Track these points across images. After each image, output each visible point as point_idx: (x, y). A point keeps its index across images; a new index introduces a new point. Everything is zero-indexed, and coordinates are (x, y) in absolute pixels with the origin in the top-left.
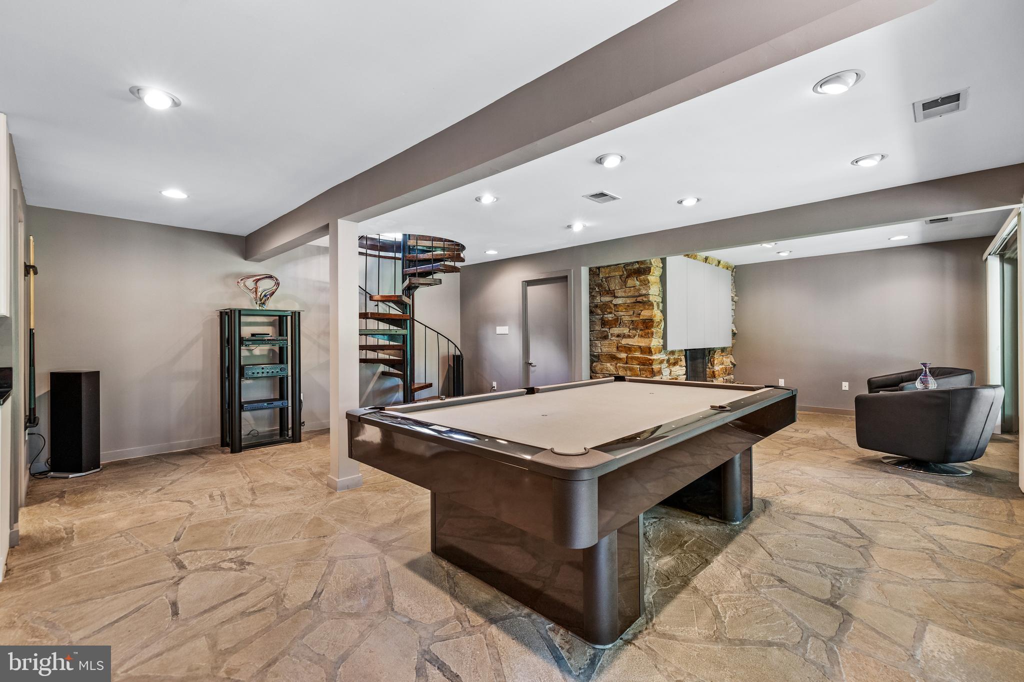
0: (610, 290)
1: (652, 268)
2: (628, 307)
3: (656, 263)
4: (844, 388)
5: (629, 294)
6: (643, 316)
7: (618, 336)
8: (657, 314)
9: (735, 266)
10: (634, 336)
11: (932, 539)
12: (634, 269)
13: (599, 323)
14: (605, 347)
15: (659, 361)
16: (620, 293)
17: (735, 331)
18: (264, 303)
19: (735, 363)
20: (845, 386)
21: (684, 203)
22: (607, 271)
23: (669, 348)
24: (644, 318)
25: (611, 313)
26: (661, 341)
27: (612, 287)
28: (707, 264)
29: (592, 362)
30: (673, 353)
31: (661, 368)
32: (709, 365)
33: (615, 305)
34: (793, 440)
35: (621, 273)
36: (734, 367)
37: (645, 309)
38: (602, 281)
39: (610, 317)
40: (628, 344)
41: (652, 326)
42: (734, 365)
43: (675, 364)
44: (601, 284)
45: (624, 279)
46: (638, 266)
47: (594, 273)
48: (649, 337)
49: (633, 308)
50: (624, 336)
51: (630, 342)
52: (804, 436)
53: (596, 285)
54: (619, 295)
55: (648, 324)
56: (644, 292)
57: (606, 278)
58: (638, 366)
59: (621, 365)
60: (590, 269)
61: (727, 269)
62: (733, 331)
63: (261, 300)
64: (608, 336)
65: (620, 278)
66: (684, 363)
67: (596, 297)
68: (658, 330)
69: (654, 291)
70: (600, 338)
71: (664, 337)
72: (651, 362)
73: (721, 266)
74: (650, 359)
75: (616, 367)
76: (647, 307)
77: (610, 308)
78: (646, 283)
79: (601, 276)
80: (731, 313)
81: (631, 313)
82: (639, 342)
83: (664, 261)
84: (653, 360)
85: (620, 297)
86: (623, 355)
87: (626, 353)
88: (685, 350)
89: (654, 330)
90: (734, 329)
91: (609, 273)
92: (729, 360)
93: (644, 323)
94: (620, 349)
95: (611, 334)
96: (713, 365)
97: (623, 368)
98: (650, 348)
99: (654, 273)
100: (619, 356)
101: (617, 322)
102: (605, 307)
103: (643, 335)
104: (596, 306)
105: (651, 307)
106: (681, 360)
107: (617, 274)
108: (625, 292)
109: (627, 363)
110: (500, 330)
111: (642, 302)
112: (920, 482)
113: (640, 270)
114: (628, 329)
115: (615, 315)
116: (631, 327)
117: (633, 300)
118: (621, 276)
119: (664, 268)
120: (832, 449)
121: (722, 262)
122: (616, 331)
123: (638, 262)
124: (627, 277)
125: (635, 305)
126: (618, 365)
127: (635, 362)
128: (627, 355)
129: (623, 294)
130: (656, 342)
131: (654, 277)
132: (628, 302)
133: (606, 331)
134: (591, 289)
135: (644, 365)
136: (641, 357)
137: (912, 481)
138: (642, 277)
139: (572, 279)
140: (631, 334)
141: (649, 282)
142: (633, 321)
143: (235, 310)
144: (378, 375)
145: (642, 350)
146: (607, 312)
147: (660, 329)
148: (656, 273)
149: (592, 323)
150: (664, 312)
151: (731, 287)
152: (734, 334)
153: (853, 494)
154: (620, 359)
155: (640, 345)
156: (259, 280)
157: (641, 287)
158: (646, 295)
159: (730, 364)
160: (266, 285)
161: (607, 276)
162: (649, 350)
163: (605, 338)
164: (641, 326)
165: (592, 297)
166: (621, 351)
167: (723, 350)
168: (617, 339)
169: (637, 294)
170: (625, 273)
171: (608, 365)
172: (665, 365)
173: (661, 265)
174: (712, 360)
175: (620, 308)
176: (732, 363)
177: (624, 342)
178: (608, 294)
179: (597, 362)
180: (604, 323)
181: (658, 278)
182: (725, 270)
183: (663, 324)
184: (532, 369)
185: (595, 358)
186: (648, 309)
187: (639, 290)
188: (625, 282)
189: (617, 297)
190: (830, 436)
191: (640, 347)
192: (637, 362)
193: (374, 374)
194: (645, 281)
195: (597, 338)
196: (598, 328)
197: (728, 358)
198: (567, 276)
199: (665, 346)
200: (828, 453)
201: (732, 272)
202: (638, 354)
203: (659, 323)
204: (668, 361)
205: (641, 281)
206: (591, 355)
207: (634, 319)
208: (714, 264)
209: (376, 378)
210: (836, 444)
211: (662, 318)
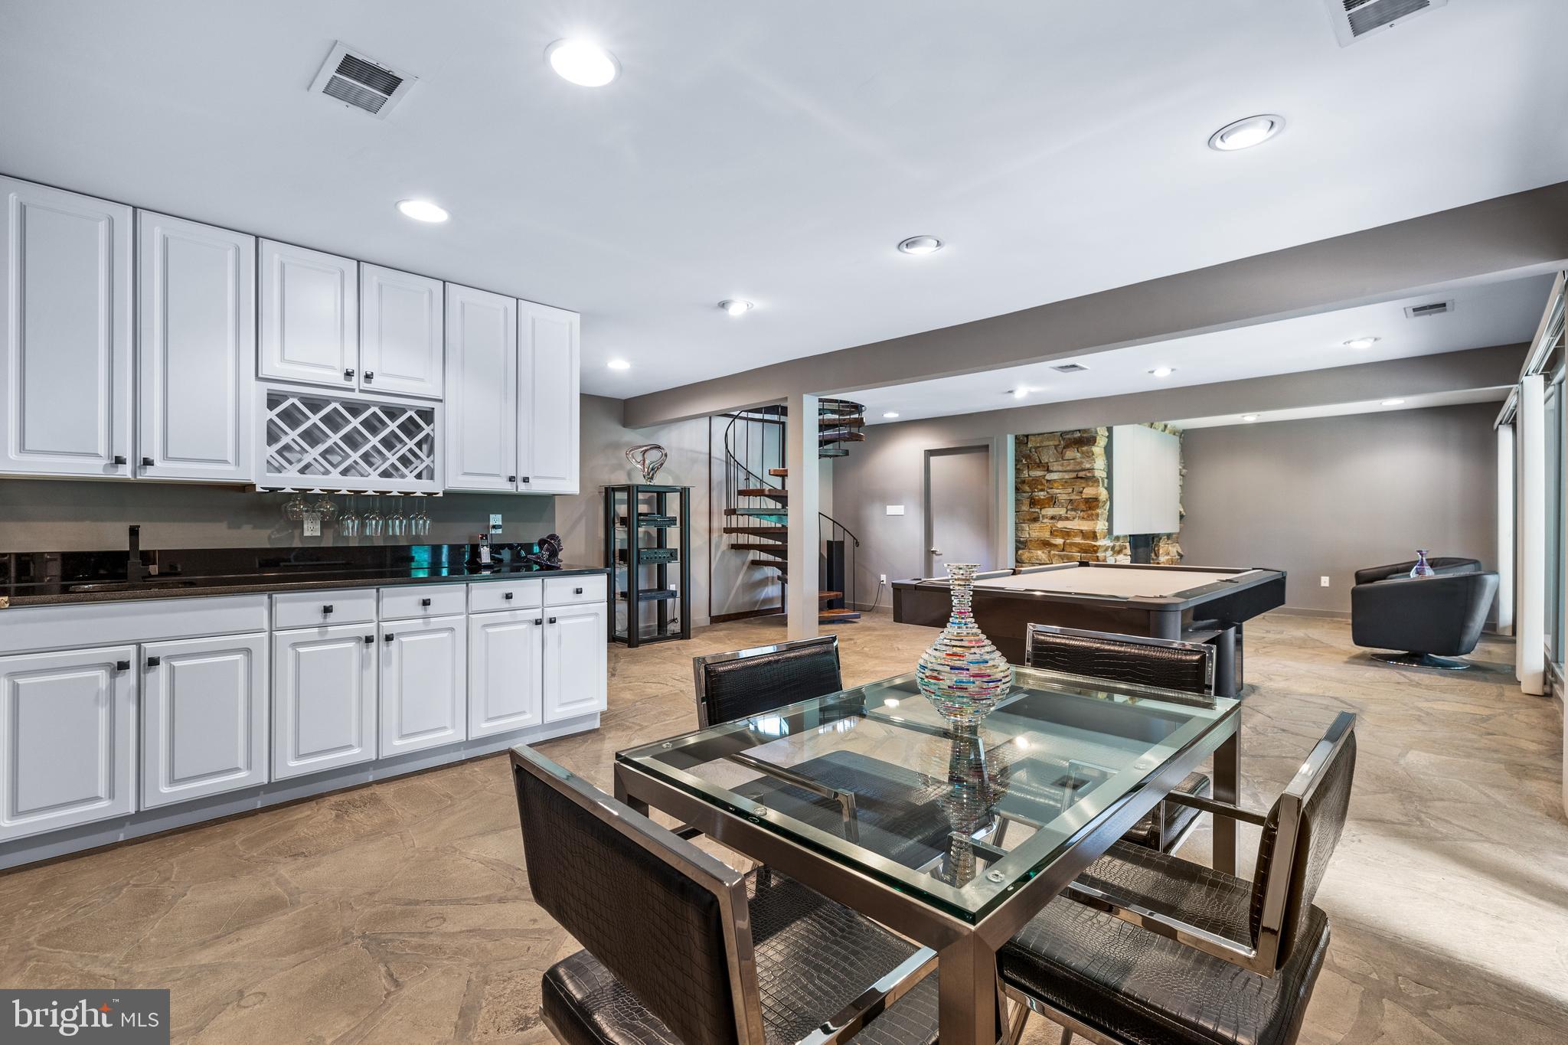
0: (1041, 462)
1: (1098, 438)
2: (1065, 483)
3: (1102, 432)
4: (1323, 584)
5: (1068, 468)
6: (1087, 494)
7: (1052, 518)
8: (1103, 494)
9: (1184, 430)
10: (1074, 518)
11: (1419, 709)
12: (1074, 439)
13: (1027, 502)
14: (1034, 532)
15: (1105, 548)
16: (1055, 467)
17: (1183, 513)
18: (652, 478)
19: (1182, 553)
20: (1325, 581)
21: (1155, 373)
22: (1039, 438)
23: (1116, 533)
24: (1087, 497)
25: (1042, 490)
26: (1107, 524)
27: (1045, 459)
28: (1152, 430)
29: (1017, 549)
30: (1117, 538)
31: (1105, 556)
32: (1153, 555)
33: (1048, 481)
34: (1265, 639)
35: (1057, 443)
36: (1181, 558)
37: (1088, 486)
38: (1030, 452)
39: (1042, 495)
40: (1066, 528)
41: (1097, 507)
42: (1181, 556)
43: (1119, 552)
44: (1029, 455)
45: (1060, 450)
46: (1079, 435)
47: (1021, 441)
48: (1093, 520)
49: (1072, 484)
50: (1061, 518)
51: (1069, 525)
52: (1278, 636)
53: (1022, 457)
54: (1055, 469)
55: (1092, 503)
56: (1088, 466)
57: (1036, 448)
58: (1079, 554)
59: (1057, 553)
60: (1016, 438)
61: (1174, 434)
62: (1180, 512)
63: (649, 474)
64: (1039, 518)
65: (1056, 448)
66: (1128, 551)
67: (1023, 470)
68: (1103, 512)
69: (1100, 464)
70: (1028, 520)
71: (1110, 519)
72: (1095, 548)
73: (1167, 431)
74: (1095, 546)
75: (1049, 556)
76: (1091, 484)
77: (1042, 484)
78: (1090, 455)
79: (1030, 445)
80: (1178, 490)
81: (1070, 490)
82: (1079, 525)
83: (1110, 430)
84: (1098, 547)
85: (1056, 472)
86: (1059, 541)
87: (1063, 538)
88: (1130, 536)
89: (1099, 511)
90: (1182, 510)
91: (1042, 441)
92: (1175, 550)
93: (1086, 502)
94: (1056, 533)
95: (1043, 516)
96: (1157, 555)
97: (1059, 556)
98: (1094, 533)
99: (1099, 443)
100: (1054, 542)
101: (1052, 501)
102: (1035, 483)
103: (1085, 517)
104: (1024, 482)
105: (1096, 484)
106: (1126, 548)
107: (1051, 443)
108: (1062, 465)
109: (1063, 550)
110: (892, 510)
111: (1085, 477)
112: (1413, 674)
113: (1083, 440)
114: (1065, 511)
115: (1047, 492)
116: (1069, 507)
117: (1074, 475)
118: (1056, 447)
119: (1110, 438)
120: (1313, 648)
121: (1169, 426)
122: (1050, 511)
123: (1079, 431)
124: (1064, 448)
125: (1076, 482)
126: (1052, 552)
127: (1075, 549)
128: (1063, 541)
129: (1060, 468)
130: (1101, 526)
131: (1098, 450)
132: (1067, 477)
133: (1037, 512)
134: (1017, 461)
135: (1086, 553)
136: (1082, 543)
137: (1404, 673)
138: (1085, 448)
139: (993, 450)
140: (1069, 516)
141: (1093, 454)
142: (1071, 500)
143: (633, 486)
144: (747, 564)
145: (1084, 534)
146: (1037, 489)
147: (1105, 510)
148: (1102, 442)
149: (1018, 502)
150: (1110, 489)
151: (1178, 457)
152: (1182, 517)
153: (1341, 681)
154: (1055, 545)
155: (1083, 528)
156: (646, 451)
157: (1083, 460)
158: (1091, 470)
159: (1176, 554)
160: (653, 456)
161: (1038, 445)
162: (1094, 536)
163: (1036, 520)
164: (1083, 507)
165: (1018, 471)
166: (1057, 536)
167: (1169, 536)
168: (1050, 521)
169: (1078, 468)
170: (1062, 442)
171: (1039, 552)
172: (1109, 553)
173: (1107, 434)
174: (1156, 549)
175: (1056, 485)
176: (1179, 554)
177: (1060, 525)
178: (1039, 467)
179: (1023, 549)
180: (1033, 502)
181: (1103, 449)
182: (1171, 435)
183: (1108, 503)
184: (935, 558)
185: (1021, 545)
186: (1092, 486)
187: (1081, 463)
188: (1062, 454)
189: (1052, 472)
190: (1309, 637)
191: (1081, 531)
192: (1077, 549)
193: (744, 564)
194: (1088, 453)
195: (1024, 520)
196: (1025, 508)
197: (1174, 546)
198: (988, 446)
199: (1110, 531)
200: (1310, 651)
201: (1180, 438)
202: (1078, 540)
203: (1105, 502)
204: (1113, 548)
205: (1083, 453)
206: (1016, 541)
207: (1074, 497)
208: (1160, 429)
209: (745, 568)
210: (1318, 644)
211: (1108, 496)
